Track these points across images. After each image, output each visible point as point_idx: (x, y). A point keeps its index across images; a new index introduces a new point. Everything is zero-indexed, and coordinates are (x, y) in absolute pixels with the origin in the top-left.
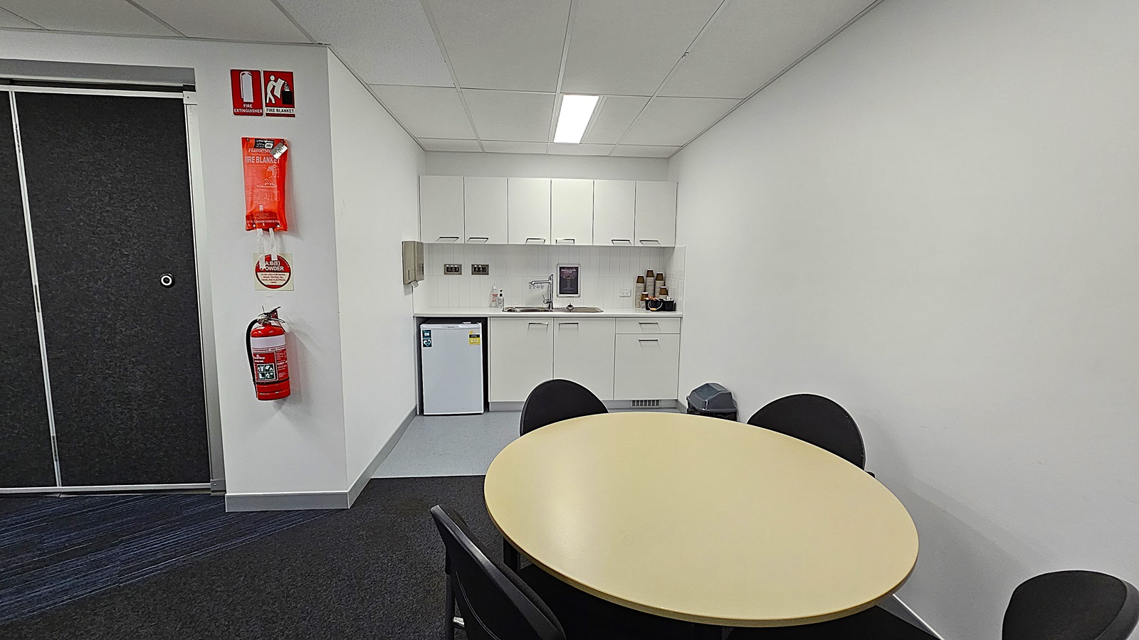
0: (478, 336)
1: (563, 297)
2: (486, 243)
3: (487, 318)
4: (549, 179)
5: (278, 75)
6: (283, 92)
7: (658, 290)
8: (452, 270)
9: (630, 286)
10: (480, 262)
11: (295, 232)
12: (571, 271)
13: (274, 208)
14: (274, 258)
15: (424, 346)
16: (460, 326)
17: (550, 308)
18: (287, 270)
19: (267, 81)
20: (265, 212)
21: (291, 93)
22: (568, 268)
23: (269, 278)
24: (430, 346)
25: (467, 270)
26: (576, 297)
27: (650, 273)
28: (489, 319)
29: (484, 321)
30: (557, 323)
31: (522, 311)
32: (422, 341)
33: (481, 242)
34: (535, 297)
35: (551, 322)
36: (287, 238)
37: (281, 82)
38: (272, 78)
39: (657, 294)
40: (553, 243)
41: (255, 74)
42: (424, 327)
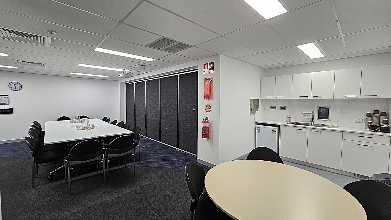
0: (276, 131)
1: (320, 120)
2: (283, 99)
3: (280, 125)
4: (311, 73)
5: (211, 63)
6: (212, 67)
7: (381, 121)
8: (273, 108)
9: (363, 118)
10: (283, 105)
11: (212, 99)
12: (325, 109)
13: (208, 94)
14: (208, 105)
15: (257, 132)
16: (269, 127)
17: (312, 124)
18: (211, 108)
19: (209, 65)
20: (206, 95)
21: (213, 67)
22: (323, 108)
23: (207, 110)
24: (259, 132)
25: (278, 108)
26: (327, 121)
27: (376, 112)
28: (280, 126)
29: (278, 126)
30: (309, 130)
31: (297, 124)
32: (257, 130)
33: (281, 98)
34: (306, 119)
35: (307, 130)
36: (211, 100)
37: (212, 64)
38: (210, 64)
39: (381, 123)
40: (312, 98)
41: (207, 64)
42: (258, 126)
